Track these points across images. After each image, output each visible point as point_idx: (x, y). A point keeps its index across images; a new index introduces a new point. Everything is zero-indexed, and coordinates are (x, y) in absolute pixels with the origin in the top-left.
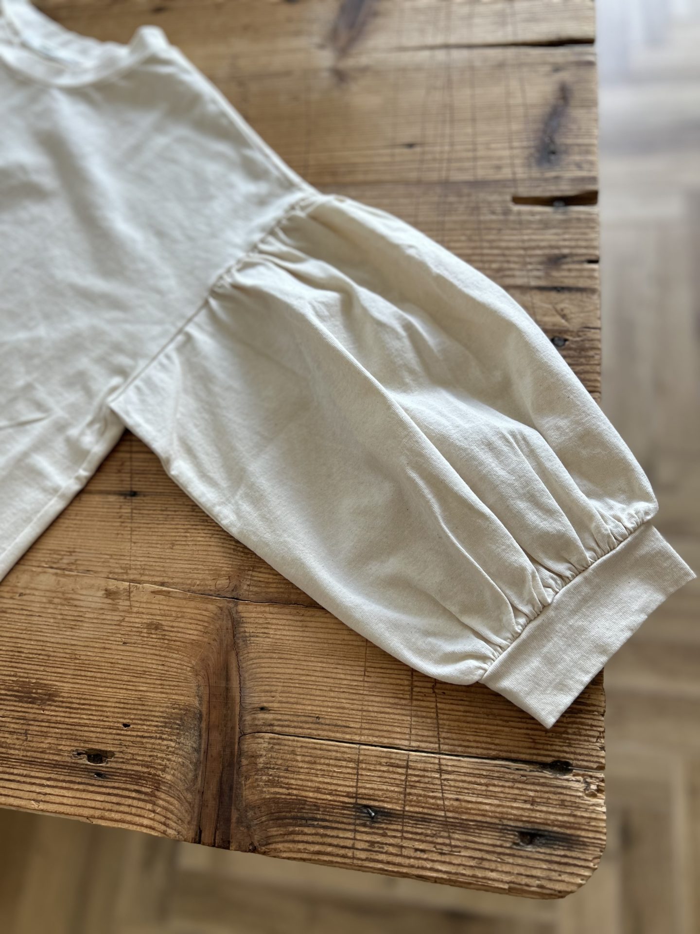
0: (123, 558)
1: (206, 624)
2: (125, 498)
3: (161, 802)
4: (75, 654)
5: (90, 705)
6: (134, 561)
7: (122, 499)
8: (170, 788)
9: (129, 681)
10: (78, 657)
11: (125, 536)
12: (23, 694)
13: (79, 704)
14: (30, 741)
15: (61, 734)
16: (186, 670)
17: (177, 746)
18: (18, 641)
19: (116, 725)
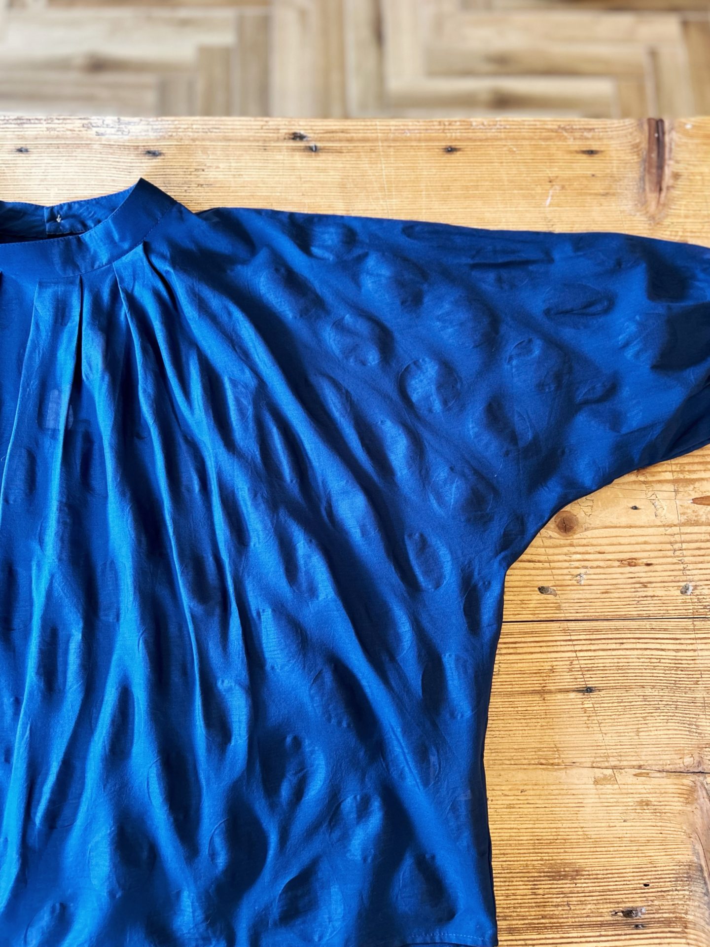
0: (599, 748)
1: (686, 796)
2: (584, 695)
3: (692, 936)
4: (587, 835)
5: (612, 874)
6: (610, 749)
7: (580, 695)
8: (695, 925)
9: (638, 850)
10: (589, 836)
11: (596, 729)
12: (554, 874)
13: (603, 874)
14: (574, 910)
15: (597, 900)
16: (681, 835)
17: (691, 894)
18: (534, 830)
19: (638, 886)
